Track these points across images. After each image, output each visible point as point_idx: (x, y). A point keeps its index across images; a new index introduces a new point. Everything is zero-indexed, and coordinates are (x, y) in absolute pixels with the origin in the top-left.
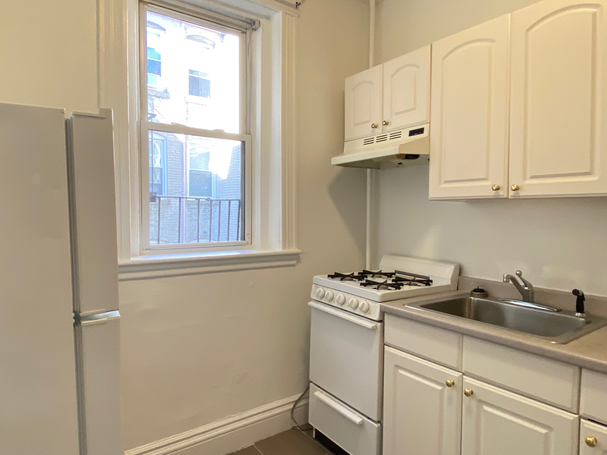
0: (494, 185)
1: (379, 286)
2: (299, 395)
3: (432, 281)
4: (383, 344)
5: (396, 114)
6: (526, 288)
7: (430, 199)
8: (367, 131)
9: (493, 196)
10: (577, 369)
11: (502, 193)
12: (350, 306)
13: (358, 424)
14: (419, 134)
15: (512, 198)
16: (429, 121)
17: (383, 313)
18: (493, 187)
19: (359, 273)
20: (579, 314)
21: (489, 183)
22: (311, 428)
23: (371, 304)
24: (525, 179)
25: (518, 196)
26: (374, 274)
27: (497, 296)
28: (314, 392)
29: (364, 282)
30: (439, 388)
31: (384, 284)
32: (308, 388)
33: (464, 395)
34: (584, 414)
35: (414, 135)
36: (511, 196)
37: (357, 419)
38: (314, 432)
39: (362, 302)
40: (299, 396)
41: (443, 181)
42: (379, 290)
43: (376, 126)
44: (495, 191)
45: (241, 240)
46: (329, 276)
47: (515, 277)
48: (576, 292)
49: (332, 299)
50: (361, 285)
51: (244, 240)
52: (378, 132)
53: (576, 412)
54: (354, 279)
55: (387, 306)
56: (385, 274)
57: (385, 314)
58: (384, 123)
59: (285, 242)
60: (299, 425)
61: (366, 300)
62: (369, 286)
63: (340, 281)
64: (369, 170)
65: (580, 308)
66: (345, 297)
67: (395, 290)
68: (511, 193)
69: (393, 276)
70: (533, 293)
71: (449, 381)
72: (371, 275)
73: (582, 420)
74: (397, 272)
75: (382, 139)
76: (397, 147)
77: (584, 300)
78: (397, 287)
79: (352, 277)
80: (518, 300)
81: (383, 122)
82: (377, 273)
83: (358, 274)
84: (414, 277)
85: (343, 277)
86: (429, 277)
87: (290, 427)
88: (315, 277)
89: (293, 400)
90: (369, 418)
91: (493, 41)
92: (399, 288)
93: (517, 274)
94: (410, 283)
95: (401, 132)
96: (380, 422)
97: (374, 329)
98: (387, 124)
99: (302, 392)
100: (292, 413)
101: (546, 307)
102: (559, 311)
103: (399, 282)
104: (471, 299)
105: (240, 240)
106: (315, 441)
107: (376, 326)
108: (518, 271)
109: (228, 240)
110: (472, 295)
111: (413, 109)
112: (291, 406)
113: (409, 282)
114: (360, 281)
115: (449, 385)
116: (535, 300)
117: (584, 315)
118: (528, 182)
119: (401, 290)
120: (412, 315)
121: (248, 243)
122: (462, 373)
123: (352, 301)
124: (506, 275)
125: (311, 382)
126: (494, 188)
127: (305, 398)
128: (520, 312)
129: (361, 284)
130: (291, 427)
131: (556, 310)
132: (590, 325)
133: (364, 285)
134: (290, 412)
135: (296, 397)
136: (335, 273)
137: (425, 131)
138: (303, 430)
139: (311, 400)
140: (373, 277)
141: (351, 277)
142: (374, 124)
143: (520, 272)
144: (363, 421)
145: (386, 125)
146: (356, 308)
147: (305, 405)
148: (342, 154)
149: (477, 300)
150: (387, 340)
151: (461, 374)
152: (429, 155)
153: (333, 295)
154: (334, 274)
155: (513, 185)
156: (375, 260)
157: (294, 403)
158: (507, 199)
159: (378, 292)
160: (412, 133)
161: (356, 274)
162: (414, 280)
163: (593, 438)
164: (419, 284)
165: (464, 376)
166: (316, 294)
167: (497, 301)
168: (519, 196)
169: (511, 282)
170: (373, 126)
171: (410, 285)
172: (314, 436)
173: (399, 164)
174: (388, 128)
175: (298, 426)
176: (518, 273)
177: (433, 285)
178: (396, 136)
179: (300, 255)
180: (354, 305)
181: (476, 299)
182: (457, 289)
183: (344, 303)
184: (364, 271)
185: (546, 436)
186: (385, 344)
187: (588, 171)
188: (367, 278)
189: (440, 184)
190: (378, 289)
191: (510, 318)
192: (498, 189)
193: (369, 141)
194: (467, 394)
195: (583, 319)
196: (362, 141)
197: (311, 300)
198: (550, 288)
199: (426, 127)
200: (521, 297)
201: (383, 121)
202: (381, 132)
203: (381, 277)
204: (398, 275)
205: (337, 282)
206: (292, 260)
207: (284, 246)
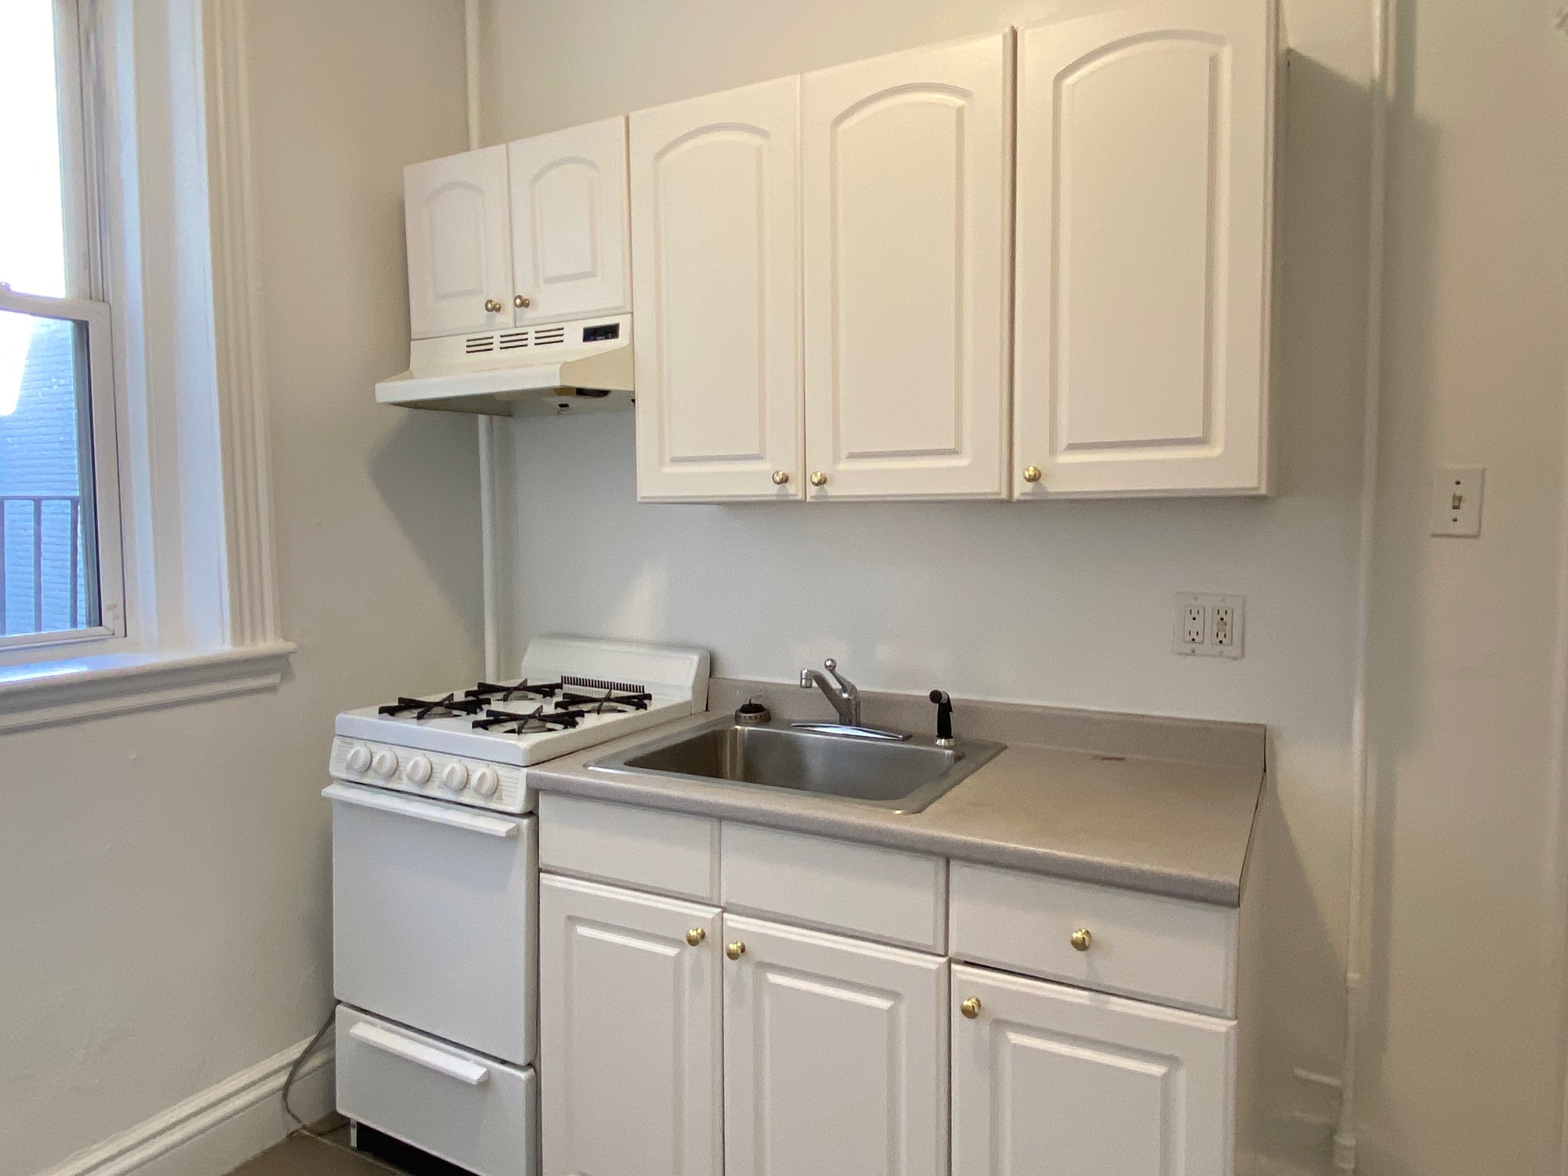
0: (778, 472)
1: (522, 725)
2: (305, 1044)
3: (649, 697)
4: (537, 870)
5: (549, 281)
6: (845, 696)
7: (639, 500)
8: (475, 317)
9: (776, 495)
10: (941, 863)
11: (793, 490)
12: (445, 785)
13: (474, 1083)
14: (607, 338)
15: (814, 500)
16: (628, 309)
17: (534, 793)
18: (775, 475)
19: (468, 694)
20: (942, 742)
21: (765, 467)
22: (345, 1122)
23: (502, 771)
24: (836, 460)
25: (823, 496)
26: (507, 693)
27: (787, 717)
28: (351, 1027)
29: (482, 716)
30: (671, 951)
31: (535, 717)
32: (332, 1018)
33: (726, 959)
34: (957, 953)
35: (595, 340)
36: (812, 497)
37: (471, 1070)
38: (354, 1133)
39: (478, 771)
40: (306, 1046)
41: (667, 459)
42: (522, 736)
43: (498, 306)
44: (779, 486)
45: (89, 624)
46: (382, 710)
47: (824, 675)
48: (936, 696)
49: (394, 772)
50: (473, 727)
51: (101, 625)
52: (505, 321)
53: (943, 953)
54: (455, 712)
55: (542, 773)
56: (537, 689)
57: (540, 792)
58: (518, 301)
59: (242, 622)
60: (307, 1123)
61: (488, 765)
62: (496, 727)
63: (416, 720)
64: (482, 419)
65: (944, 730)
66: (431, 764)
67: (564, 729)
68: (812, 491)
69: (557, 691)
70: (858, 705)
71: (693, 933)
72: (500, 695)
73: (954, 967)
74: (566, 680)
75: (515, 341)
76: (557, 368)
77: (951, 711)
78: (568, 720)
79: (449, 707)
80: (830, 723)
81: (515, 300)
82: (516, 689)
83: (464, 695)
84: (608, 691)
85: (423, 710)
86: (643, 687)
87: (280, 1136)
88: (340, 716)
89: (286, 1061)
90: (504, 1062)
91: (764, 134)
92: (574, 724)
93: (826, 667)
94: (600, 706)
95: (562, 329)
96: (532, 1065)
97: (512, 837)
98: (525, 304)
99: (312, 1034)
100: (285, 1096)
101: (881, 732)
102: (907, 738)
103: (572, 709)
104: (736, 729)
105: (82, 627)
106: (357, 1154)
107: (518, 828)
108: (828, 660)
109: (38, 627)
110: (737, 719)
111: (591, 274)
112: (283, 1078)
113: (597, 705)
114: (472, 715)
115: (693, 942)
116: (863, 719)
117: (952, 742)
118: (843, 466)
119: (578, 728)
120: (605, 788)
121: (113, 634)
122: (720, 907)
123: (452, 771)
124: (806, 671)
125: (339, 1002)
126: (778, 479)
127: (325, 1046)
128: (835, 749)
129: (476, 725)
130: (284, 1136)
131: (901, 736)
132: (962, 763)
133: (483, 725)
134: (280, 1094)
135: (295, 1052)
136: (401, 700)
137: (623, 331)
138: (320, 1135)
139: (341, 1052)
140: (505, 699)
141: (447, 707)
142: (490, 301)
143: (832, 660)
144: (489, 1073)
145: (523, 308)
146: (462, 790)
147: (323, 1065)
148: (405, 374)
149: (749, 731)
150: (545, 859)
151: (719, 910)
152: (634, 391)
153: (398, 762)
154: (397, 704)
155: (816, 473)
156: (510, 651)
157: (290, 1069)
158: (803, 502)
159: (519, 740)
160: (591, 334)
161: (460, 697)
162: (608, 699)
163: (974, 1000)
164: (620, 706)
165: (726, 915)
166: (345, 765)
167: (790, 728)
168: (826, 497)
169: (814, 684)
170: (489, 306)
171: (599, 711)
172: (354, 1143)
173: (561, 406)
174: (528, 314)
175: (304, 1127)
176: (829, 663)
177: (654, 706)
178: (550, 337)
179: (291, 659)
180: (455, 782)
181: (747, 729)
182: (707, 710)
183: (428, 779)
184: (480, 685)
185: (891, 1011)
186: (540, 871)
187: (952, 446)
188: (490, 703)
189: (661, 463)
190: (520, 732)
191: (816, 765)
192: (785, 480)
193: (479, 346)
194: (732, 955)
195: (950, 752)
196: (462, 342)
197: (330, 780)
198: (891, 691)
199: (623, 322)
200: (836, 716)
201: (516, 295)
202: (511, 324)
203: (525, 698)
204: (569, 688)
205: (407, 724)
206: (266, 673)
207: (238, 634)
